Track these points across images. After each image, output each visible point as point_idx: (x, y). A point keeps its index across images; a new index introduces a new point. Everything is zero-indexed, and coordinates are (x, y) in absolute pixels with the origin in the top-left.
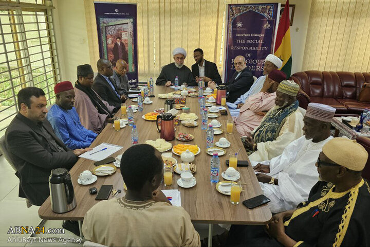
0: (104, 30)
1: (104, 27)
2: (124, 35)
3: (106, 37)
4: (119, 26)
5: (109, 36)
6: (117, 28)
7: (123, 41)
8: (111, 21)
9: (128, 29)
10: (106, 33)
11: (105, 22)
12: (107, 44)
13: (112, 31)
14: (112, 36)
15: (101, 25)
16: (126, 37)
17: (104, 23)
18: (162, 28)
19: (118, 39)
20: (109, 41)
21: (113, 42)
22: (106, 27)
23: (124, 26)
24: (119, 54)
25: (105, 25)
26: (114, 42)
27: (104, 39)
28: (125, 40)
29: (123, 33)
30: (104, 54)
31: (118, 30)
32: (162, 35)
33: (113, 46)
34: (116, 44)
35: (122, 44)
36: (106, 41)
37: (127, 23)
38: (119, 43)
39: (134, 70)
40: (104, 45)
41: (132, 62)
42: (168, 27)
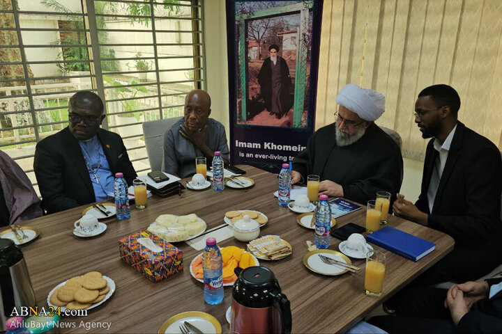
0: (242, 29)
1: (243, 22)
2: (289, 41)
3: (247, 44)
4: (278, 20)
5: (252, 43)
6: (272, 23)
7: (284, 55)
8: (260, 8)
9: (298, 25)
10: (246, 36)
11: (247, 10)
12: (247, 60)
13: (260, 31)
14: (258, 41)
15: (237, 18)
16: (292, 45)
17: (243, 12)
18: (387, 22)
19: (273, 50)
20: (253, 54)
21: (260, 56)
22: (246, 21)
23: (290, 20)
24: (274, 84)
25: (245, 16)
26: (264, 55)
27: (241, 49)
28: (290, 53)
29: (285, 36)
30: (240, 82)
31: (275, 29)
32: (385, 40)
33: (260, 65)
34: (268, 61)
35: (281, 61)
36: (247, 53)
37: (298, 12)
38: (274, 60)
39: (305, 124)
40: (241, 62)
41: (302, 106)
42: (402, 19)
